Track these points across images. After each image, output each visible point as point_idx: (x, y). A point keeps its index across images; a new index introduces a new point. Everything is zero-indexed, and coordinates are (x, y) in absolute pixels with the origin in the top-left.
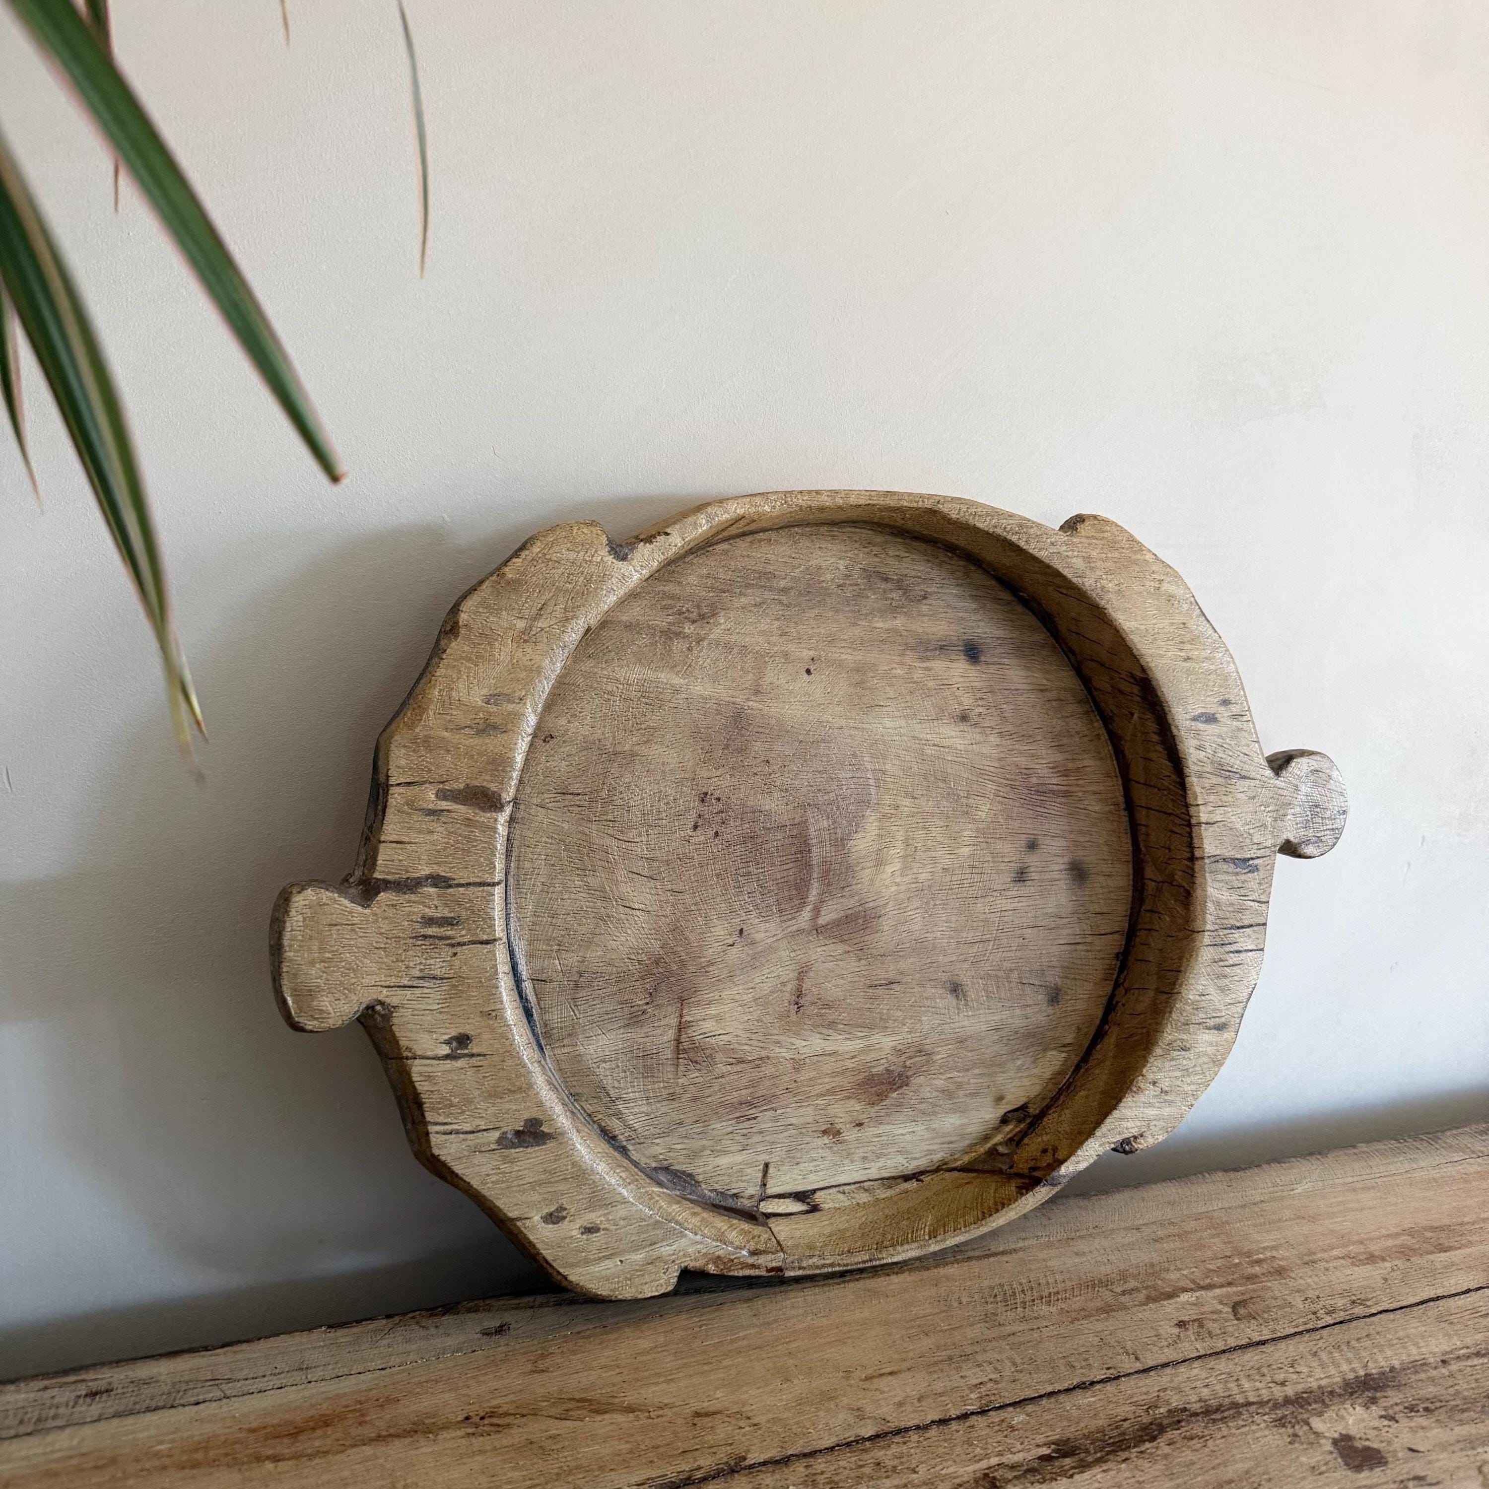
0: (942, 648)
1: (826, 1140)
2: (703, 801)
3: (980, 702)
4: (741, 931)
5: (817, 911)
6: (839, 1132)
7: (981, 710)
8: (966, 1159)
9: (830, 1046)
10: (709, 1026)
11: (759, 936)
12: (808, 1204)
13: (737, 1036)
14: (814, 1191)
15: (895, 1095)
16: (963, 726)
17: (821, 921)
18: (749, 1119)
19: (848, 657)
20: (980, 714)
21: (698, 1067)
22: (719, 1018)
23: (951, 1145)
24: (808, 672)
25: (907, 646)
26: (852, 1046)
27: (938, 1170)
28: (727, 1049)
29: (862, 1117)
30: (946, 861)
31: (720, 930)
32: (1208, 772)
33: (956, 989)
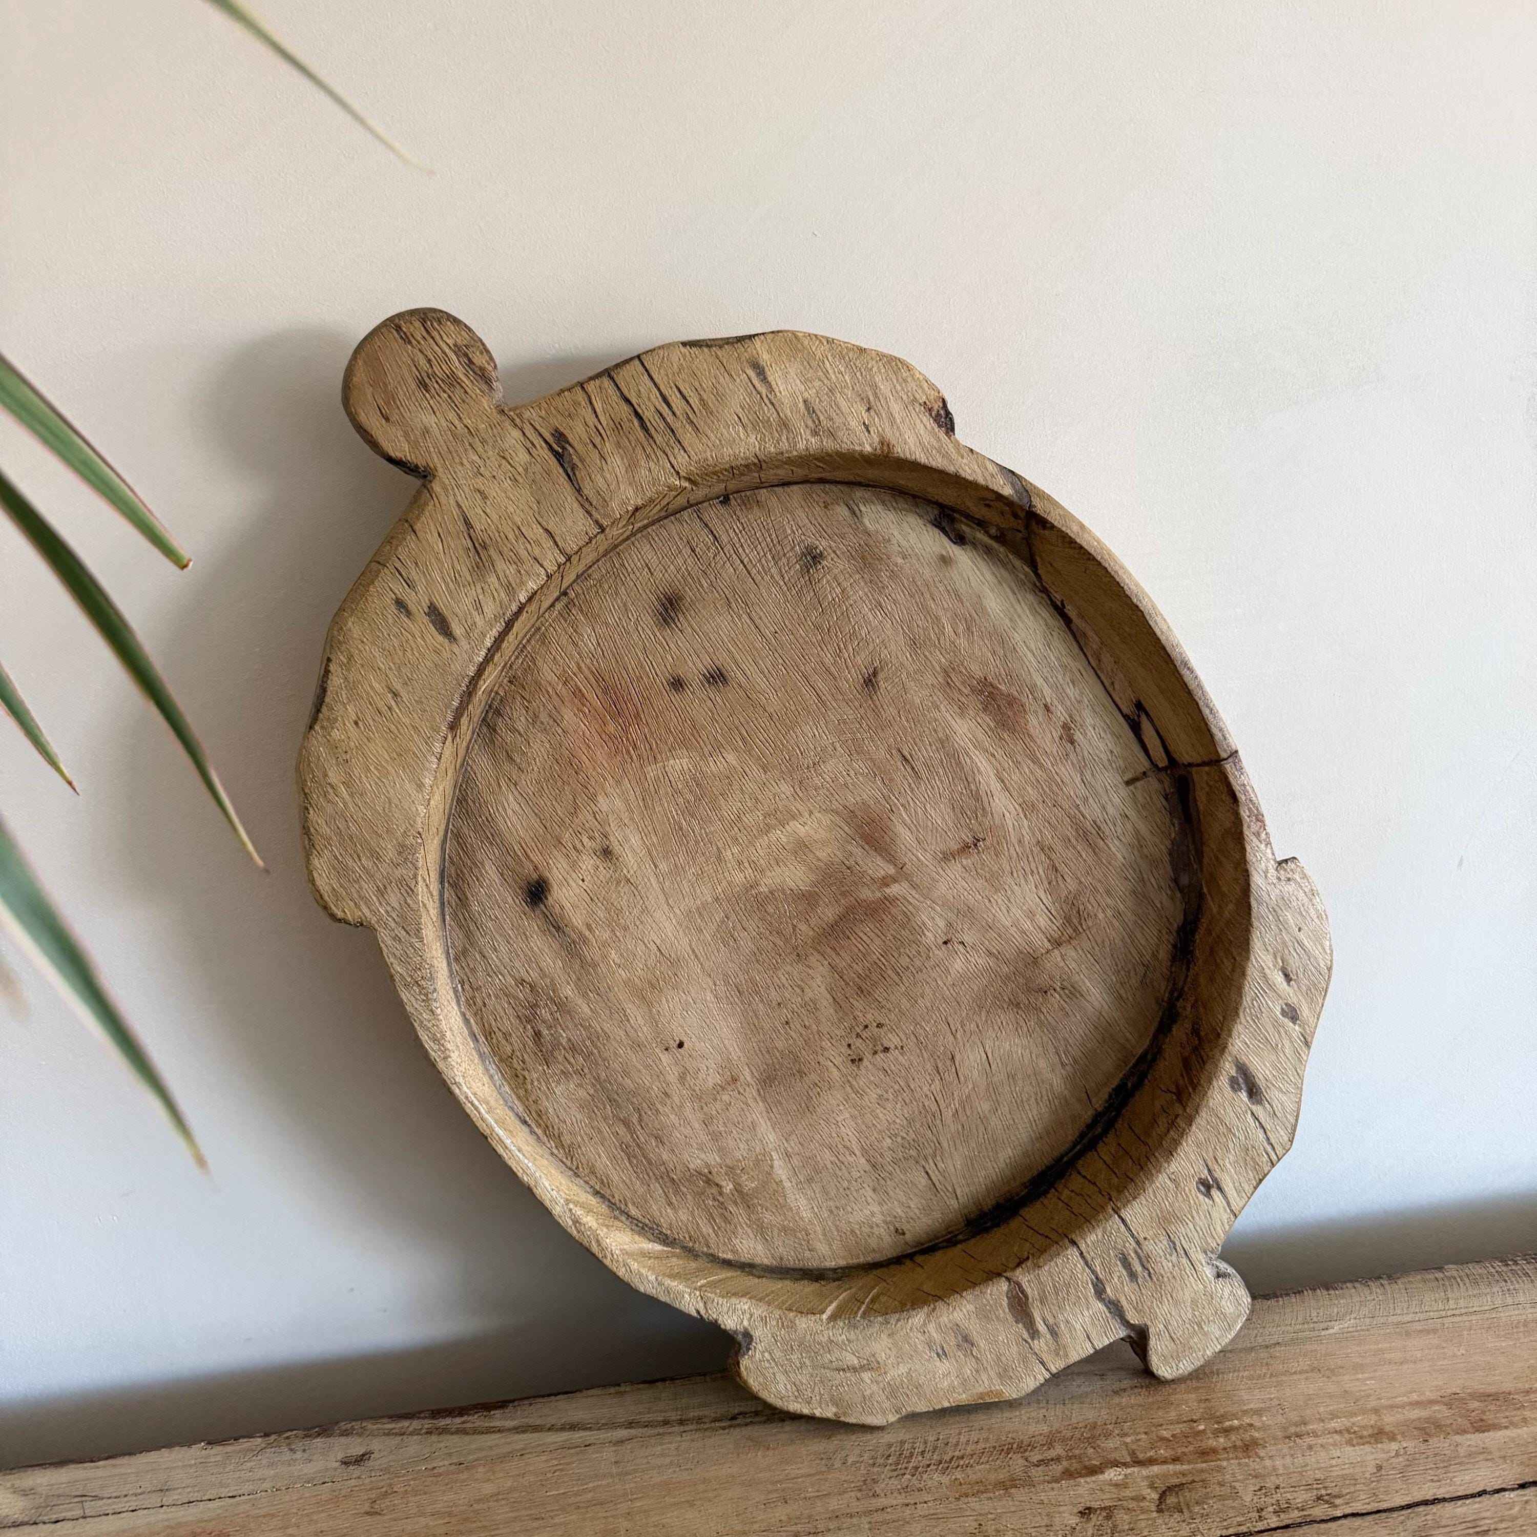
0: (558, 929)
1: (1078, 736)
2: (860, 1060)
3: (579, 846)
4: (945, 943)
5: (886, 882)
6: (1066, 727)
7: (585, 840)
8: (1018, 563)
9: (995, 785)
10: (1042, 920)
11: (942, 924)
12: (1139, 716)
13: (1036, 887)
14: (1126, 717)
15: (1003, 687)
16: (616, 848)
17: (891, 870)
18: (1099, 828)
19: (636, 1015)
20: (590, 838)
21: (1082, 907)
22: (1031, 915)
23: (1016, 591)
24: (681, 1045)
25: (583, 963)
26: (982, 762)
27: (1045, 590)
28: (1052, 888)
29: (1041, 711)
30: (756, 771)
31: (958, 965)
32: (499, 579)
33: (870, 682)
